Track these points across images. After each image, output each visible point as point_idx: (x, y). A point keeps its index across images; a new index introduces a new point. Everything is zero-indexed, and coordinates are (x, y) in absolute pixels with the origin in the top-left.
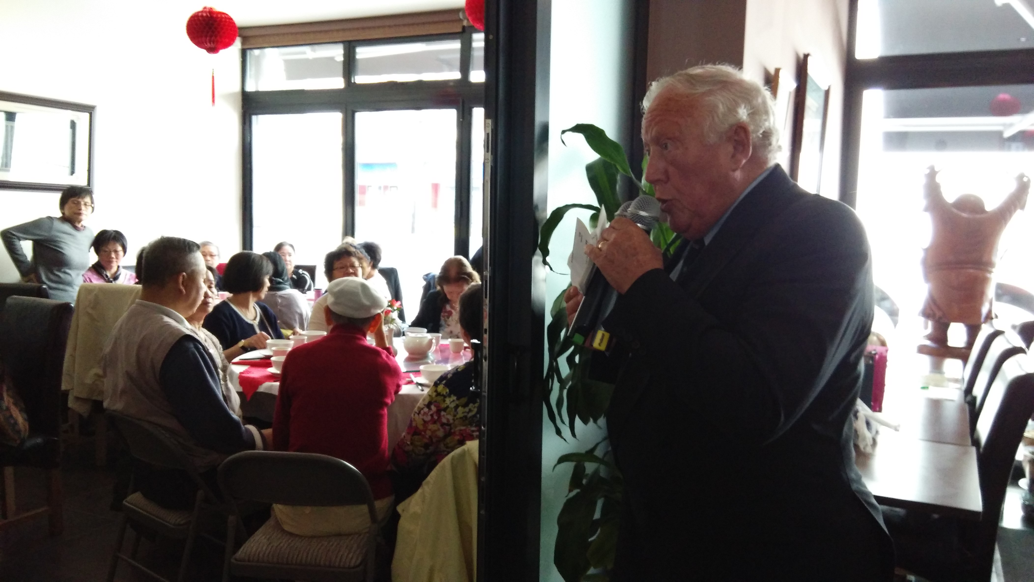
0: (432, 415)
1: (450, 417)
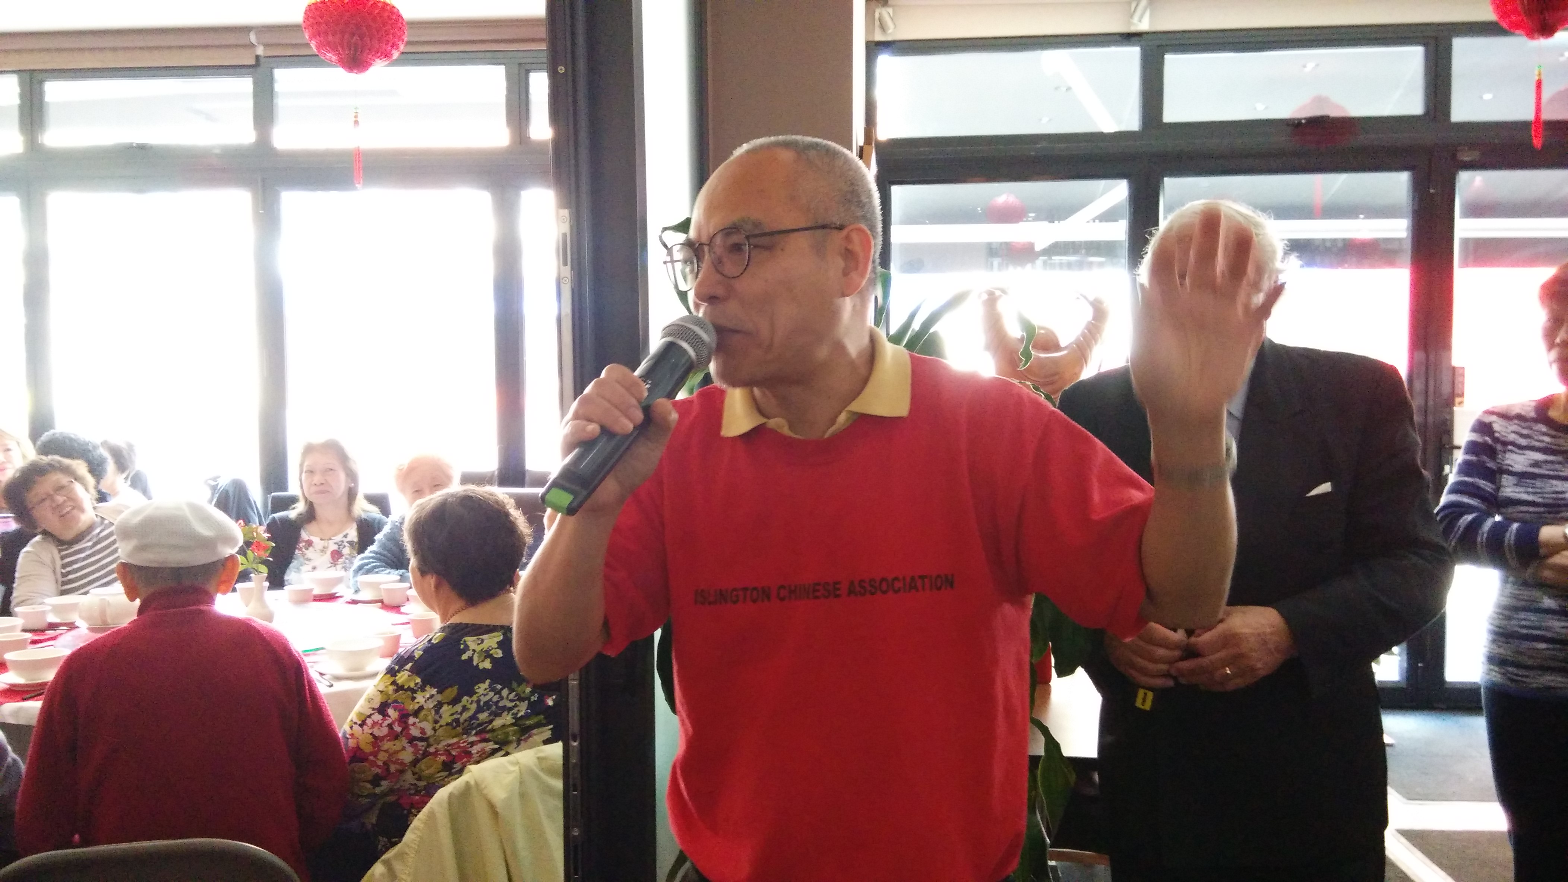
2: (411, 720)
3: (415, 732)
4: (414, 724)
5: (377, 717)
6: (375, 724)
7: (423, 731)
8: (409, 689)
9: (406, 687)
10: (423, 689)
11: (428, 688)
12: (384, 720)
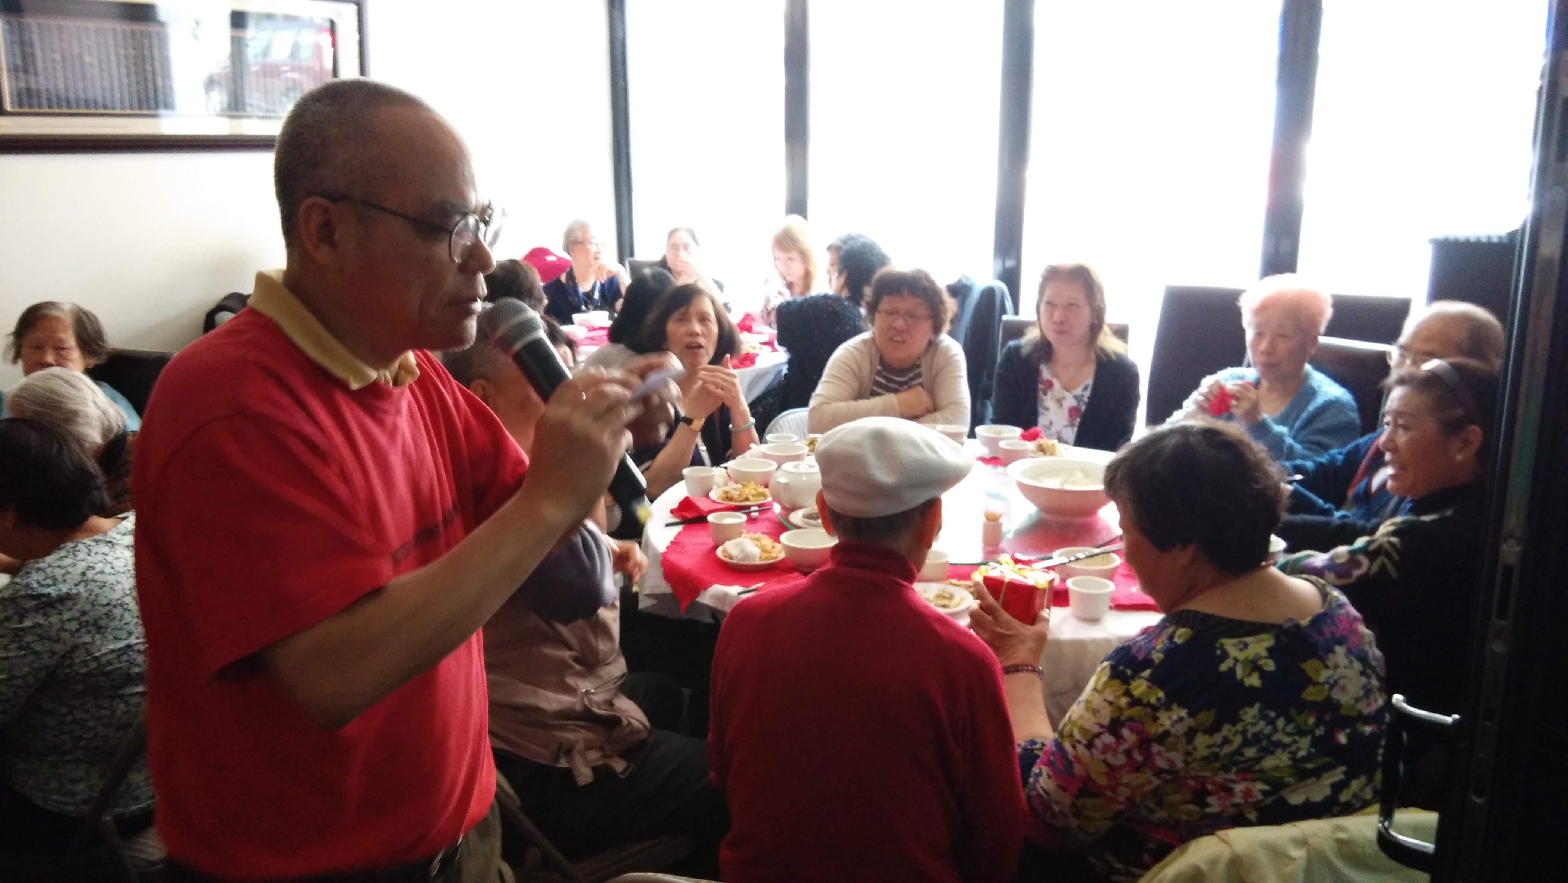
0: (1128, 753)
1: (1177, 758)
2: (1155, 748)
3: (1161, 763)
4: (1159, 753)
5: (1108, 739)
6: (1106, 748)
7: (1171, 762)
8: (1149, 705)
9: (1145, 701)
10: (1168, 709)
11: (1175, 706)
12: (1118, 744)
